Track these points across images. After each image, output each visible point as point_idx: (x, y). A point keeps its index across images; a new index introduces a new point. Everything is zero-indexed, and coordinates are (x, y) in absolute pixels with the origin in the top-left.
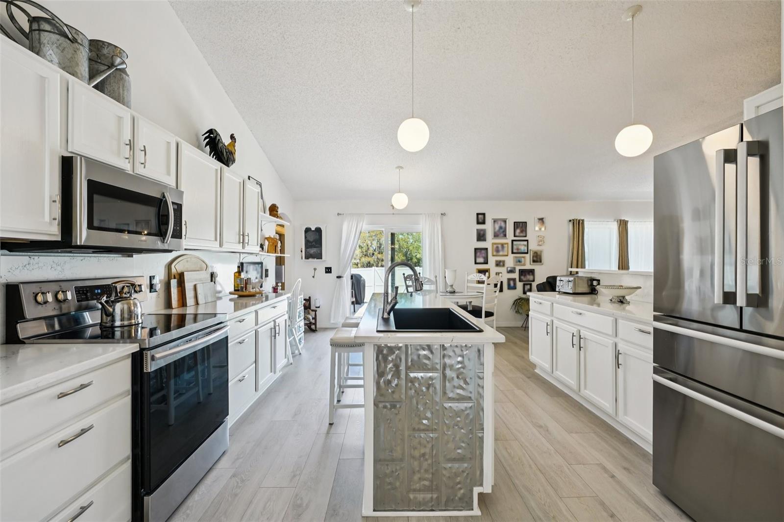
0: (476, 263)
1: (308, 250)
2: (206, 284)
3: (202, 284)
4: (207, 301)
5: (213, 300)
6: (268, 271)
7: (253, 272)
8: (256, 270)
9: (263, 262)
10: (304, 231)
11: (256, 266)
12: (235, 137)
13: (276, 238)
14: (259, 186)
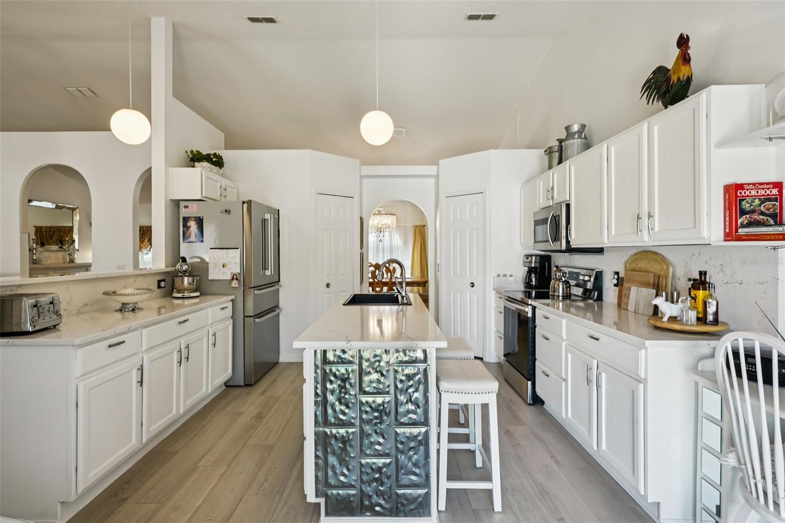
2: (642, 288)
3: (636, 288)
4: (637, 312)
5: (645, 314)
12: (687, 35)
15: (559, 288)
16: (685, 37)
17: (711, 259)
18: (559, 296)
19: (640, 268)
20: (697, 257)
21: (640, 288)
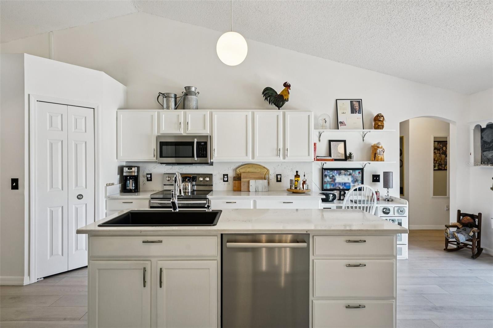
1: (485, 153)
2: (259, 180)
3: (254, 181)
4: (257, 191)
5: (264, 190)
6: (379, 176)
7: (343, 176)
8: (350, 174)
9: (363, 168)
10: (474, 130)
11: (350, 171)
12: (289, 84)
13: (378, 146)
14: (358, 103)
15: (188, 187)
16: (289, 85)
17: (287, 167)
18: (189, 192)
19: (249, 171)
20: (281, 166)
21: (257, 181)
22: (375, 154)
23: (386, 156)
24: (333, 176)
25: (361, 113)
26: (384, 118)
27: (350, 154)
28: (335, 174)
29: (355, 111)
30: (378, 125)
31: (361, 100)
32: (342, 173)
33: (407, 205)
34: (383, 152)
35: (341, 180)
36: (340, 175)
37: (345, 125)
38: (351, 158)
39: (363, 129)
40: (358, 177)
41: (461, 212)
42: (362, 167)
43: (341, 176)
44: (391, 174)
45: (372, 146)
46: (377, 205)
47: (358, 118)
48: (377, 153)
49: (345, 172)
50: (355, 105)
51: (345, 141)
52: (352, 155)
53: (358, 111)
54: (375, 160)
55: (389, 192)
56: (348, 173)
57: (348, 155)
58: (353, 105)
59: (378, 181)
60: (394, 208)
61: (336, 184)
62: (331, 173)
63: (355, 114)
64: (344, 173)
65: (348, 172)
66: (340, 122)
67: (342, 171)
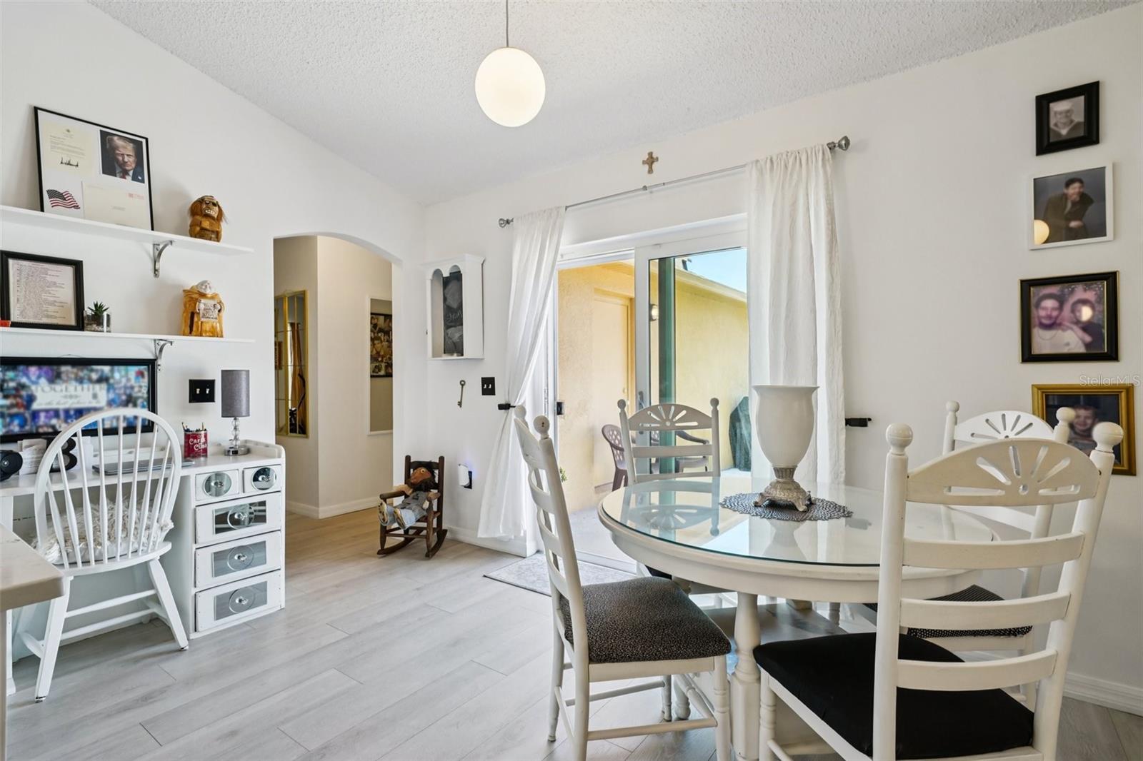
0: (1029, 356)
6: (211, 384)
7: (73, 387)
8: (102, 379)
9: (155, 360)
10: (432, 281)
11: (102, 371)
13: (203, 291)
14: (131, 144)
22: (193, 315)
23: (228, 322)
24: (23, 386)
25: (143, 181)
26: (220, 210)
27: (99, 309)
28: (28, 377)
29: (118, 170)
30: (203, 229)
31: (147, 139)
32: (64, 376)
33: (283, 460)
34: (219, 311)
35: (63, 400)
36: (58, 381)
37: (77, 207)
38: (100, 323)
39: (153, 229)
40: (136, 389)
41: (412, 461)
42: (150, 356)
43: (59, 387)
44: (244, 376)
45: (184, 291)
46: (185, 472)
47: (131, 195)
48: (199, 313)
49: (82, 370)
50: (122, 151)
51: (77, 266)
52: (105, 314)
53: (131, 173)
54: (193, 333)
55: (239, 428)
56: (94, 376)
57: (88, 312)
58: (114, 148)
59: (211, 398)
60: (243, 472)
61: (35, 415)
62: (10, 374)
63: (117, 180)
64: (76, 375)
65: (92, 370)
66: (48, 191)
67: (64, 368)
